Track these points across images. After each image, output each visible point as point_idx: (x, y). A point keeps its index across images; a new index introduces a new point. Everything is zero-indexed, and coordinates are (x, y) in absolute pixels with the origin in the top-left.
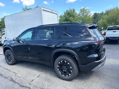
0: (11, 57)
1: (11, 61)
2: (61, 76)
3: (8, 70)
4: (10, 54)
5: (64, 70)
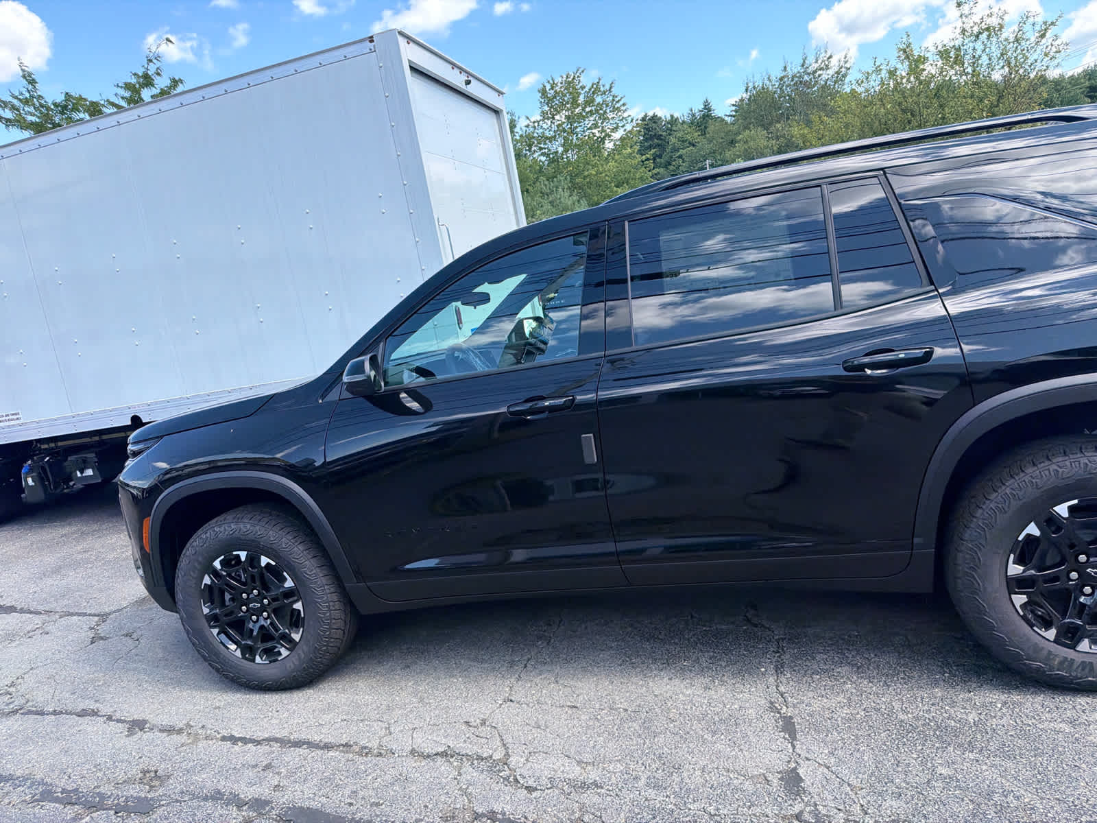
0: (290, 593)
1: (292, 645)
2: (1061, 663)
3: (327, 747)
4: (264, 561)
5: (1088, 590)
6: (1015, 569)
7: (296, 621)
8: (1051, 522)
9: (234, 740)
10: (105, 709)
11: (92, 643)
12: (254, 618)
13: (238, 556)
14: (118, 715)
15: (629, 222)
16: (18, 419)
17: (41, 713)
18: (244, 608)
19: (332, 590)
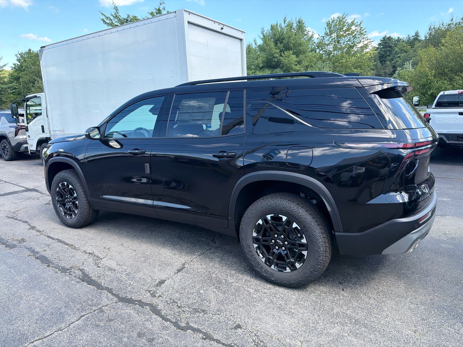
0: (75, 198)
1: (75, 215)
2: (265, 271)
3: (67, 244)
4: (70, 186)
5: (277, 247)
6: (255, 234)
7: (76, 207)
8: (266, 221)
9: (49, 237)
10: (30, 222)
11: (46, 204)
12: (68, 204)
13: (65, 183)
14: (31, 224)
15: (176, 95)
16: (64, 132)
17: (16, 219)
18: (66, 200)
19: (86, 199)
